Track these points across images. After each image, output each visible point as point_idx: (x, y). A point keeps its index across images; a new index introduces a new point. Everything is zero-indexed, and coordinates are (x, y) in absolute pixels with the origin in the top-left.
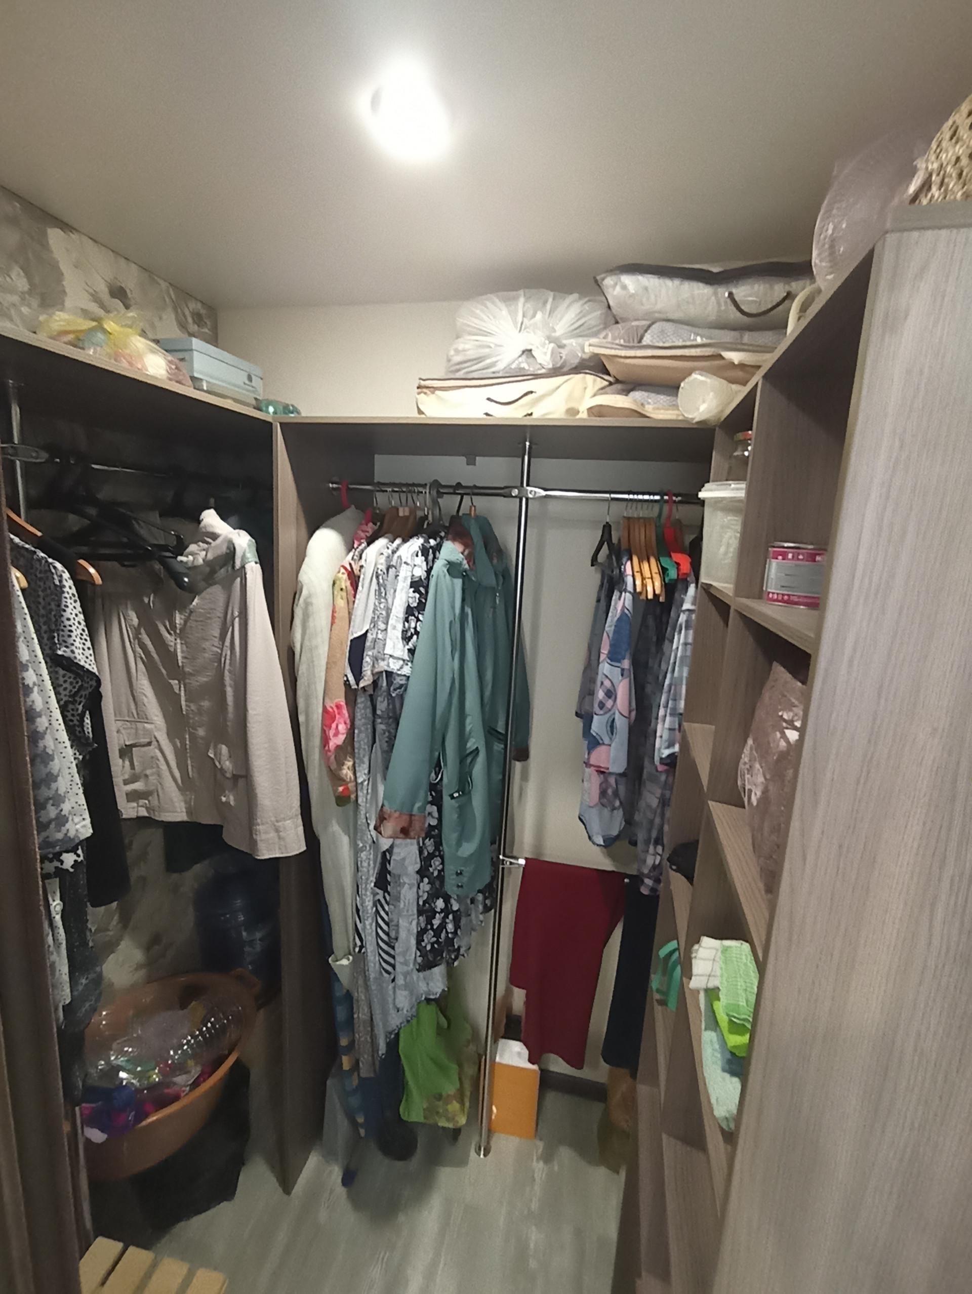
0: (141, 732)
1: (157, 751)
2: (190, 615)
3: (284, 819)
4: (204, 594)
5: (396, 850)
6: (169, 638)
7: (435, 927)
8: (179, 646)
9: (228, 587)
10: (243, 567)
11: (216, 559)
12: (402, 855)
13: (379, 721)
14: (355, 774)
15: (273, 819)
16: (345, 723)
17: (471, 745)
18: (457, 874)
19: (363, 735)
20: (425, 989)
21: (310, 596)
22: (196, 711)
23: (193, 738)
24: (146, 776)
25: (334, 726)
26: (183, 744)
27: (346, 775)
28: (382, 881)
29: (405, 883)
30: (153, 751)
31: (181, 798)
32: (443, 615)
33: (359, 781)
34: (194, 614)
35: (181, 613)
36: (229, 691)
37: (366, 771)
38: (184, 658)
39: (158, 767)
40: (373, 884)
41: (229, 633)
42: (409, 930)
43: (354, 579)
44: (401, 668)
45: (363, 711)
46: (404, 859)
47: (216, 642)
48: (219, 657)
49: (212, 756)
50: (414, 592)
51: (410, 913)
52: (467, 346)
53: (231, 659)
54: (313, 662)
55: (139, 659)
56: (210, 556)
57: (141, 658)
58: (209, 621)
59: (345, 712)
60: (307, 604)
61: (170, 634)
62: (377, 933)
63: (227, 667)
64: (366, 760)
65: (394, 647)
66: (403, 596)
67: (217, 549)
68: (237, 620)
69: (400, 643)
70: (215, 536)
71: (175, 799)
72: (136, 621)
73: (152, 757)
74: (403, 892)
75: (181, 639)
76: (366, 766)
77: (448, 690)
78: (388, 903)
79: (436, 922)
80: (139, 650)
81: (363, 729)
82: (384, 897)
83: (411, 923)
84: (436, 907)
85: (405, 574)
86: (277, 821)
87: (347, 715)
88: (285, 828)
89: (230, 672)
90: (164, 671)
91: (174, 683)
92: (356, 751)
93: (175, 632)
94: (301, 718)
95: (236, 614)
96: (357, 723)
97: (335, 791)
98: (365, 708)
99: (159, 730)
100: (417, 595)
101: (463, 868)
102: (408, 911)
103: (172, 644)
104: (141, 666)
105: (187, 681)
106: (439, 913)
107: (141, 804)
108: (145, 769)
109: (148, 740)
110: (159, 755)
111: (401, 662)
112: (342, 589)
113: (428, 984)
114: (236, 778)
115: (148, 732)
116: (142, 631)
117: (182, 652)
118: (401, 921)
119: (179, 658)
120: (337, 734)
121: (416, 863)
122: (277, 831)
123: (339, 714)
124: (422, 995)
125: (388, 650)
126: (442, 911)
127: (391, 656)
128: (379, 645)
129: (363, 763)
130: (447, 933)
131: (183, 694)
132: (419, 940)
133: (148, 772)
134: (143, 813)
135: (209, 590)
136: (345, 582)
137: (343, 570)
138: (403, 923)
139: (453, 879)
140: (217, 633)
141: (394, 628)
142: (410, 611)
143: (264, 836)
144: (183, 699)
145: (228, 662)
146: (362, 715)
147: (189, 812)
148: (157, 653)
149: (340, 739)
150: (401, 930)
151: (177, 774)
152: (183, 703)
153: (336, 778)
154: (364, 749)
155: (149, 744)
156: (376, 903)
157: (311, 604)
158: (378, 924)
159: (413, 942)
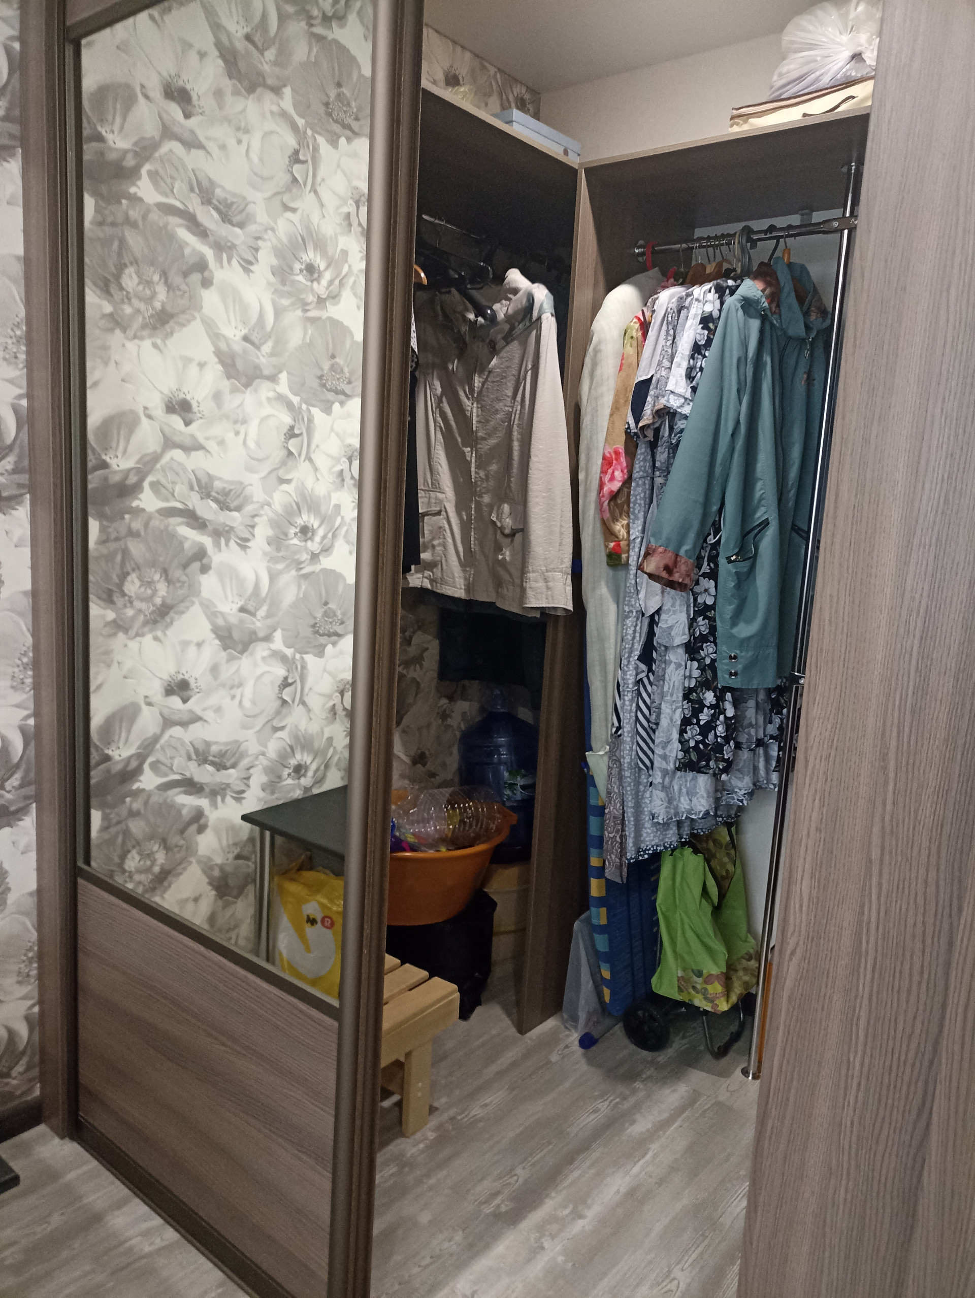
0: (433, 501)
1: (445, 522)
2: (488, 376)
3: (554, 570)
4: (503, 354)
5: (664, 616)
6: (467, 403)
7: (702, 723)
8: (475, 410)
9: (524, 344)
10: (539, 318)
11: (516, 313)
12: (670, 623)
13: (657, 473)
14: (628, 533)
15: (544, 568)
16: (622, 471)
17: (760, 515)
18: (731, 658)
19: (640, 489)
20: (688, 807)
21: (599, 343)
22: (484, 477)
23: (479, 505)
24: (433, 547)
25: (610, 471)
26: (469, 515)
27: (619, 531)
28: (647, 656)
29: (671, 662)
30: (441, 520)
31: (462, 574)
32: (731, 351)
33: (632, 538)
34: (492, 375)
35: (480, 377)
36: (516, 445)
37: (640, 528)
38: (478, 422)
39: (445, 538)
40: (636, 658)
41: (521, 388)
42: (671, 720)
43: (645, 326)
44: (681, 406)
45: (642, 463)
46: (671, 628)
47: (509, 401)
48: (509, 415)
49: (494, 519)
50: (703, 328)
51: (674, 698)
52: (792, 67)
53: (520, 414)
54: (597, 411)
55: (438, 429)
56: (510, 311)
57: (441, 428)
58: (504, 381)
59: (623, 459)
60: (597, 351)
61: (468, 398)
62: (637, 717)
63: (516, 421)
64: (641, 515)
65: (676, 384)
66: (691, 332)
67: (518, 301)
68: (529, 373)
69: (683, 382)
70: (515, 291)
71: (456, 575)
72: (439, 390)
73: (440, 528)
74: (668, 671)
75: (478, 403)
76: (640, 522)
77: (730, 432)
78: (651, 684)
79: (704, 717)
80: (439, 419)
81: (640, 482)
82: (648, 677)
83: (674, 711)
84: (705, 699)
85: (695, 312)
86: (547, 571)
87: (625, 464)
88: (553, 579)
89: (519, 425)
90: (459, 440)
91: (467, 449)
92: (631, 505)
93: (473, 396)
94: (581, 476)
95: (530, 366)
96: (635, 475)
97: (606, 547)
98: (645, 460)
99: (449, 501)
100: (706, 332)
101: (738, 652)
102: (672, 695)
103: (469, 409)
104: (440, 436)
105: (479, 446)
106: (708, 708)
107: (426, 575)
108: (433, 539)
109: (438, 509)
110: (447, 526)
111: (683, 400)
112: (632, 337)
113: (691, 800)
114: (513, 534)
115: (439, 502)
116: (444, 399)
117: (478, 416)
118: (663, 706)
119: (474, 422)
120: (612, 479)
121: (684, 634)
122: (546, 580)
123: (616, 460)
124: (683, 813)
125: (670, 387)
126: (711, 707)
127: (672, 392)
128: (662, 383)
129: (638, 519)
130: (716, 736)
131: (473, 460)
132: (682, 732)
133: (436, 542)
134: (427, 584)
135: (507, 348)
136: (636, 332)
137: (635, 320)
138: (666, 708)
139: (726, 664)
140: (509, 392)
141: (679, 365)
142: (697, 349)
143: (533, 584)
144: (473, 465)
145: (517, 416)
146: (640, 467)
147: (468, 589)
148: (455, 422)
149: (616, 485)
150: (662, 716)
151: (461, 549)
152: (473, 469)
153: (608, 533)
154: (640, 505)
155: (439, 513)
156: (639, 682)
157: (600, 351)
158: (638, 707)
159: (675, 736)
